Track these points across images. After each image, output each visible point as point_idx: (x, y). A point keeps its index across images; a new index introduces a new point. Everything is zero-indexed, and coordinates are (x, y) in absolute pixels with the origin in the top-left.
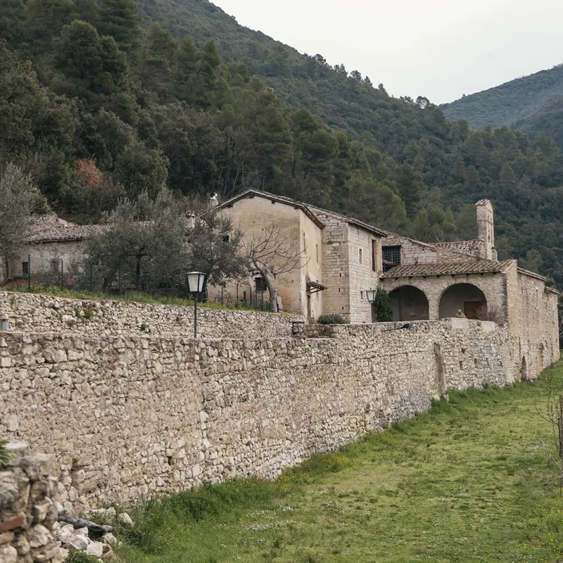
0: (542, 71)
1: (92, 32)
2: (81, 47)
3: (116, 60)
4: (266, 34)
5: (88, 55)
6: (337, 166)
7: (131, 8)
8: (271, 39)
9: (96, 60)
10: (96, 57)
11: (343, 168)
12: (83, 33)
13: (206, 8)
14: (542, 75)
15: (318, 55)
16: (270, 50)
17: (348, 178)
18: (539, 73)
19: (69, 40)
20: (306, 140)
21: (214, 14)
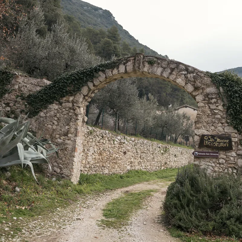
0: (239, 67)
1: (111, 43)
2: (107, 48)
3: (118, 53)
4: (148, 47)
5: (109, 50)
6: (182, 95)
7: (118, 35)
8: (149, 48)
9: (112, 52)
10: (112, 51)
11: (183, 96)
12: (108, 43)
13: (129, 36)
14: (238, 69)
15: (166, 55)
16: (150, 52)
17: (184, 99)
18: (237, 68)
19: (103, 44)
20: (173, 85)
21: (131, 39)
